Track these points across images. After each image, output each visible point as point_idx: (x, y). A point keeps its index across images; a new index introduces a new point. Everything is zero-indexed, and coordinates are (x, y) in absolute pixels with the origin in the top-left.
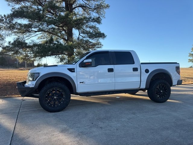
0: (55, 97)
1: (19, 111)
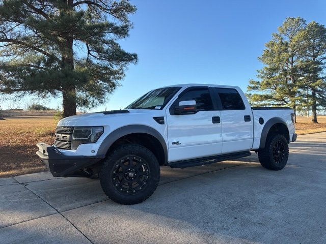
0: (131, 175)
1: (57, 210)
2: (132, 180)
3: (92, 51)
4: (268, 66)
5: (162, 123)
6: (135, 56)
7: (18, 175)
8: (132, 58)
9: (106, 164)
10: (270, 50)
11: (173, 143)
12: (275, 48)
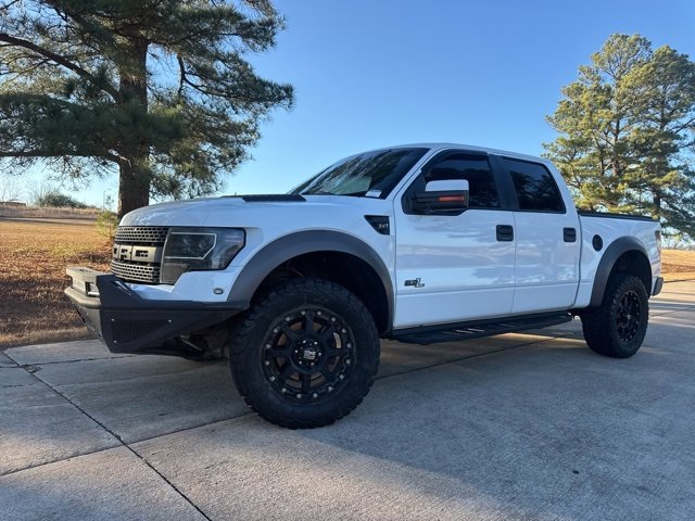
1: (119, 438)
2: (309, 367)
3: (190, 73)
4: (568, 137)
5: (385, 231)
6: (289, 90)
7: (13, 346)
8: (281, 94)
9: (250, 325)
10: (573, 101)
11: (408, 283)
12: (583, 98)
